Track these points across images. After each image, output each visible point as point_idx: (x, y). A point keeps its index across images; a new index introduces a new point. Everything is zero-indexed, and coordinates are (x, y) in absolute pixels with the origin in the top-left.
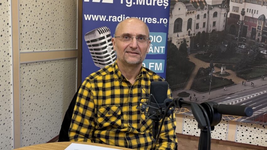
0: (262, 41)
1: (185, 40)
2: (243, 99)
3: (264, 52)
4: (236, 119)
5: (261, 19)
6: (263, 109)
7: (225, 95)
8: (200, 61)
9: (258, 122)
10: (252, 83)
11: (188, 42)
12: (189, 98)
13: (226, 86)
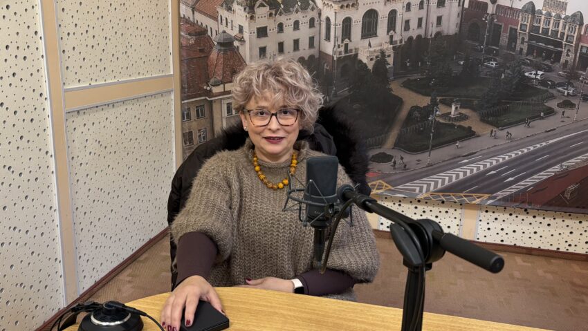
0: (527, 54)
1: (382, 52)
2: (491, 163)
3: (531, 74)
4: (478, 201)
5: (526, 11)
6: (527, 180)
7: (459, 157)
8: (411, 92)
9: (518, 204)
10: (508, 133)
11: (389, 56)
12: (391, 163)
13: (461, 139)
